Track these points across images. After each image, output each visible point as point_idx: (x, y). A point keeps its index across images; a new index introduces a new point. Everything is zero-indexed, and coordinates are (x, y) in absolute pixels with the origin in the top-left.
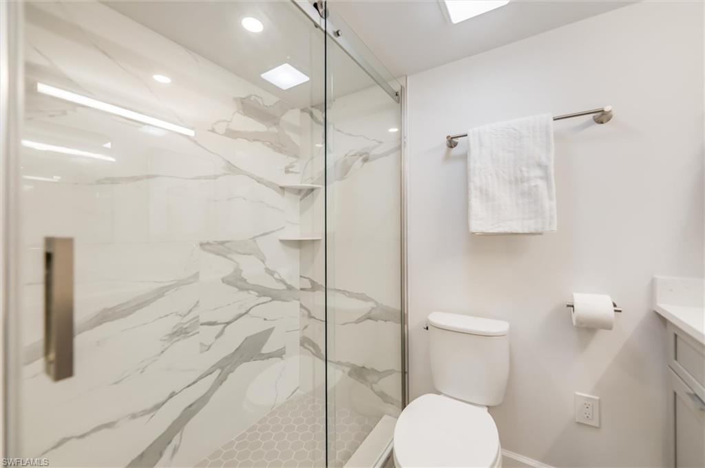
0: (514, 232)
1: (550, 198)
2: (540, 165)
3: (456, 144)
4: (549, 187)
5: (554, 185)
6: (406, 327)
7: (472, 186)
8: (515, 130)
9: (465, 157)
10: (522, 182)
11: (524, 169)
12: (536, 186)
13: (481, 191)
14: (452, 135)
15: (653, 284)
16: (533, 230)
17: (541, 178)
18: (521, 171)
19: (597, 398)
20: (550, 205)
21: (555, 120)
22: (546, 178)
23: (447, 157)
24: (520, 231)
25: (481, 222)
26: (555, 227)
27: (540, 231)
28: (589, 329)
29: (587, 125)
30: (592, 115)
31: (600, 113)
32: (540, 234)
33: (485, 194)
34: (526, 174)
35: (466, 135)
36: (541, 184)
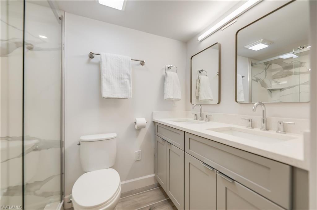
0: (119, 97)
1: (130, 86)
2: (127, 74)
3: (93, 57)
4: (130, 82)
5: (131, 82)
6: (63, 148)
7: (103, 77)
8: (119, 59)
9: (99, 64)
10: (122, 79)
11: (122, 74)
12: (126, 81)
13: (107, 80)
14: (93, 52)
15: (152, 113)
16: (125, 98)
17: (128, 79)
18: (121, 75)
19: (140, 151)
20: (130, 88)
21: (132, 60)
22: (129, 79)
23: (89, 62)
24: (121, 97)
25: (107, 93)
26: (131, 97)
27: (127, 97)
28: (139, 129)
29: (138, 65)
30: (140, 62)
31: (142, 62)
32: (127, 99)
33: (108, 81)
34: (123, 77)
35: (100, 55)
36: (128, 81)
